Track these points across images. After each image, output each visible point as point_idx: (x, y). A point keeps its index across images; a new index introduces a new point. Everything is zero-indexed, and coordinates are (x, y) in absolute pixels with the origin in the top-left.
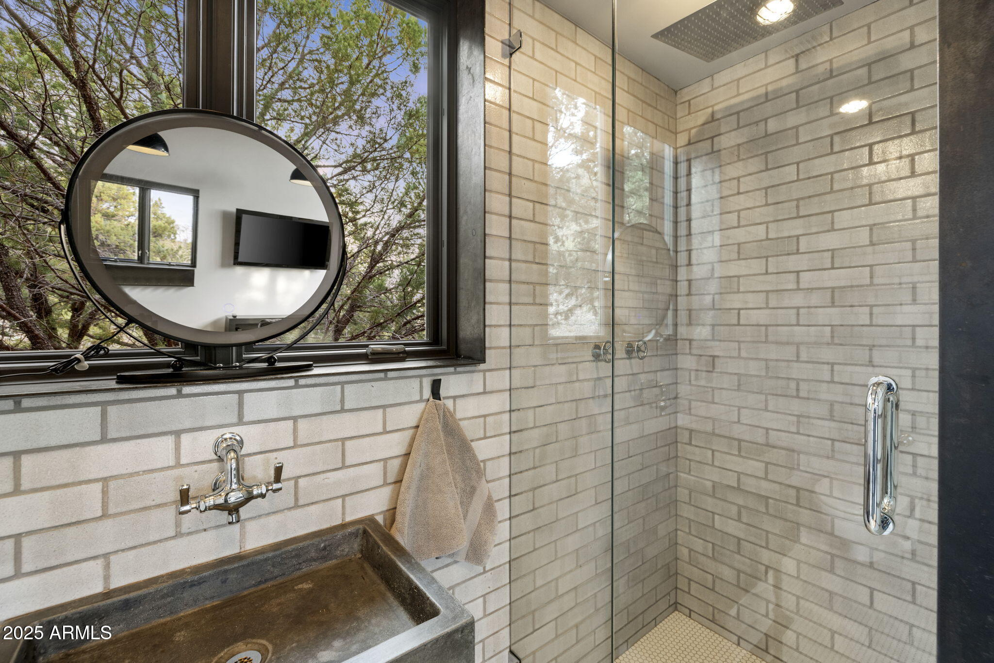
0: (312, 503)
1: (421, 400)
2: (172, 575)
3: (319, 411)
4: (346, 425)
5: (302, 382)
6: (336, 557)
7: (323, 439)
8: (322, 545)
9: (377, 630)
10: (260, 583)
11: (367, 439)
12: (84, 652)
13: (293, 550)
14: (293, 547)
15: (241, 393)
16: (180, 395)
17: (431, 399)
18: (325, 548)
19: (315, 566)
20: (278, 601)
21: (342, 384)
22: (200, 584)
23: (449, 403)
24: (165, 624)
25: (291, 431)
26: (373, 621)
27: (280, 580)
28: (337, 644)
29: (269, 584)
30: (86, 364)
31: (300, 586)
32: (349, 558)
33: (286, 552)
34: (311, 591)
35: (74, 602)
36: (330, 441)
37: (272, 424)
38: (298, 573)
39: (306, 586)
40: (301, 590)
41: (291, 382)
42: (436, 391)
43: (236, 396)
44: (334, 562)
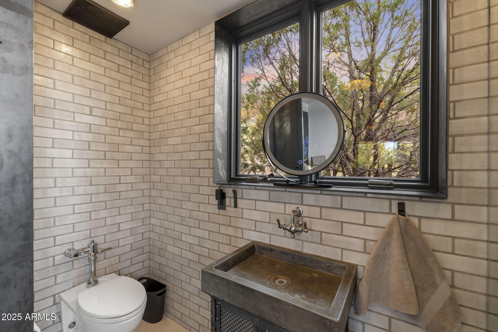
0: (328, 245)
1: (390, 213)
2: (283, 248)
3: (331, 206)
4: (343, 216)
5: (324, 192)
6: (333, 273)
7: (332, 219)
8: (328, 264)
9: (318, 303)
10: (304, 265)
11: (354, 226)
12: (262, 257)
13: (316, 260)
14: (316, 258)
15: (302, 193)
16: (285, 191)
17: (397, 214)
18: (329, 266)
19: (323, 271)
20: (304, 274)
21: (342, 196)
22: (287, 254)
23: (415, 221)
24: (278, 261)
25: (319, 212)
26: (320, 300)
27: (309, 268)
28: (303, 296)
29: (307, 268)
30: (269, 179)
31: (314, 274)
32: (339, 277)
33: (314, 259)
34: (316, 278)
35: (264, 243)
36: (336, 221)
37: (312, 207)
38: (317, 270)
39: (316, 275)
40: (313, 275)
41: (319, 192)
42: (402, 210)
43: (301, 194)
44: (332, 274)
